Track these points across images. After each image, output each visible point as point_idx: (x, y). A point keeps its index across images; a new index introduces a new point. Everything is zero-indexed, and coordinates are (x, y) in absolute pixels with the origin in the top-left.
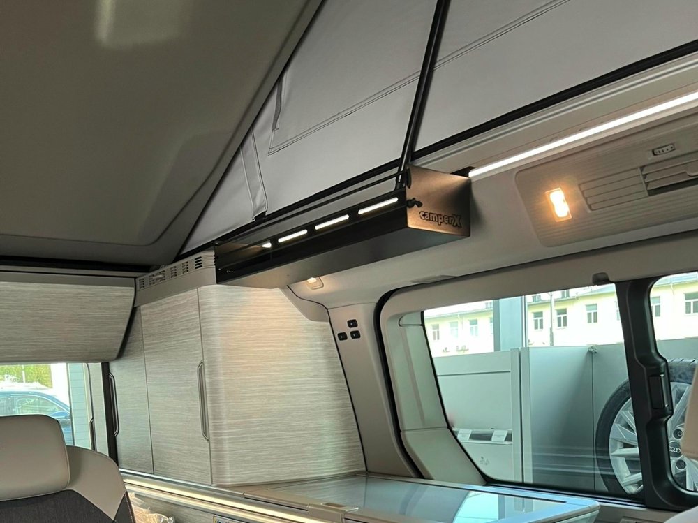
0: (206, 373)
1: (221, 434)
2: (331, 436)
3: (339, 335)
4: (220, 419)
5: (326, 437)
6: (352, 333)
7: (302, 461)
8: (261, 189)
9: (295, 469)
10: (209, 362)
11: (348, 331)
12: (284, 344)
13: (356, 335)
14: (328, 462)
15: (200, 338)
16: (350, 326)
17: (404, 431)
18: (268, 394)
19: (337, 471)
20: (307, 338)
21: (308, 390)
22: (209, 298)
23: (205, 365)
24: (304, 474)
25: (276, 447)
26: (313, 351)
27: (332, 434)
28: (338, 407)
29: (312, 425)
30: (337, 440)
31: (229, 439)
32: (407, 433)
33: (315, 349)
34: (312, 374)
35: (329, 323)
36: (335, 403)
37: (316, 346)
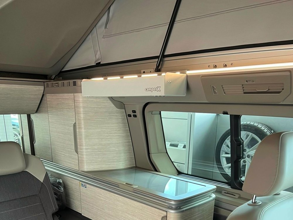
0: (77, 128)
1: (83, 152)
2: (124, 154)
3: (128, 115)
4: (82, 146)
5: (122, 154)
6: (134, 115)
7: (113, 163)
8: (99, 52)
9: (110, 166)
10: (78, 124)
11: (132, 114)
12: (108, 118)
13: (135, 116)
14: (123, 163)
15: (74, 113)
16: (133, 113)
17: (151, 154)
18: (101, 137)
19: (125, 167)
20: (116, 116)
21: (116, 136)
22: (79, 98)
23: (77, 124)
24: (114, 168)
25: (104, 158)
26: (118, 121)
27: (124, 153)
28: (127, 143)
29: (117, 150)
30: (126, 155)
31: (86, 154)
32: (152, 154)
33: (119, 120)
34: (118, 130)
35: (124, 110)
36: (126, 141)
37: (120, 119)
